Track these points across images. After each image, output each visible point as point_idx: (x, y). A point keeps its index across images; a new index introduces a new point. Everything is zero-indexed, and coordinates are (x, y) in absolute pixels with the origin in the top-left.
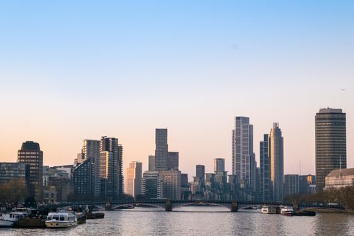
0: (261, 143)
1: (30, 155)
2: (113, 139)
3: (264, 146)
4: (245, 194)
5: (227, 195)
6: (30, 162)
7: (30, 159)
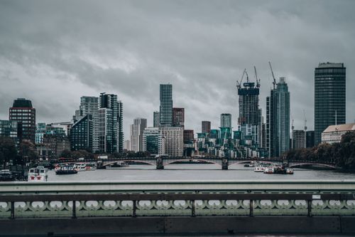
0: (268, 99)
1: (22, 113)
2: (112, 96)
4: (250, 151)
5: (232, 151)
6: (22, 120)
7: (22, 116)
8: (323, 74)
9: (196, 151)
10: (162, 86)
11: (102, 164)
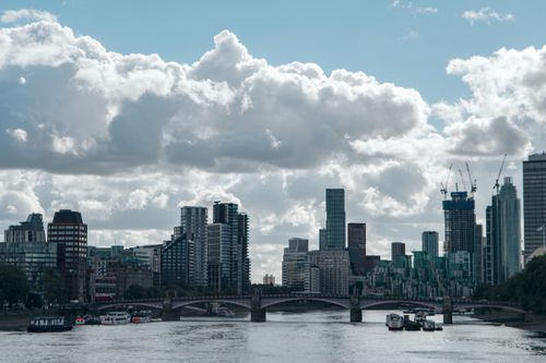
0: (488, 210)
1: (65, 230)
3: (493, 212)
4: (459, 286)
5: (429, 287)
6: (65, 241)
7: (65, 236)
8: (535, 170)
9: (369, 287)
10: (329, 192)
11: (171, 305)
